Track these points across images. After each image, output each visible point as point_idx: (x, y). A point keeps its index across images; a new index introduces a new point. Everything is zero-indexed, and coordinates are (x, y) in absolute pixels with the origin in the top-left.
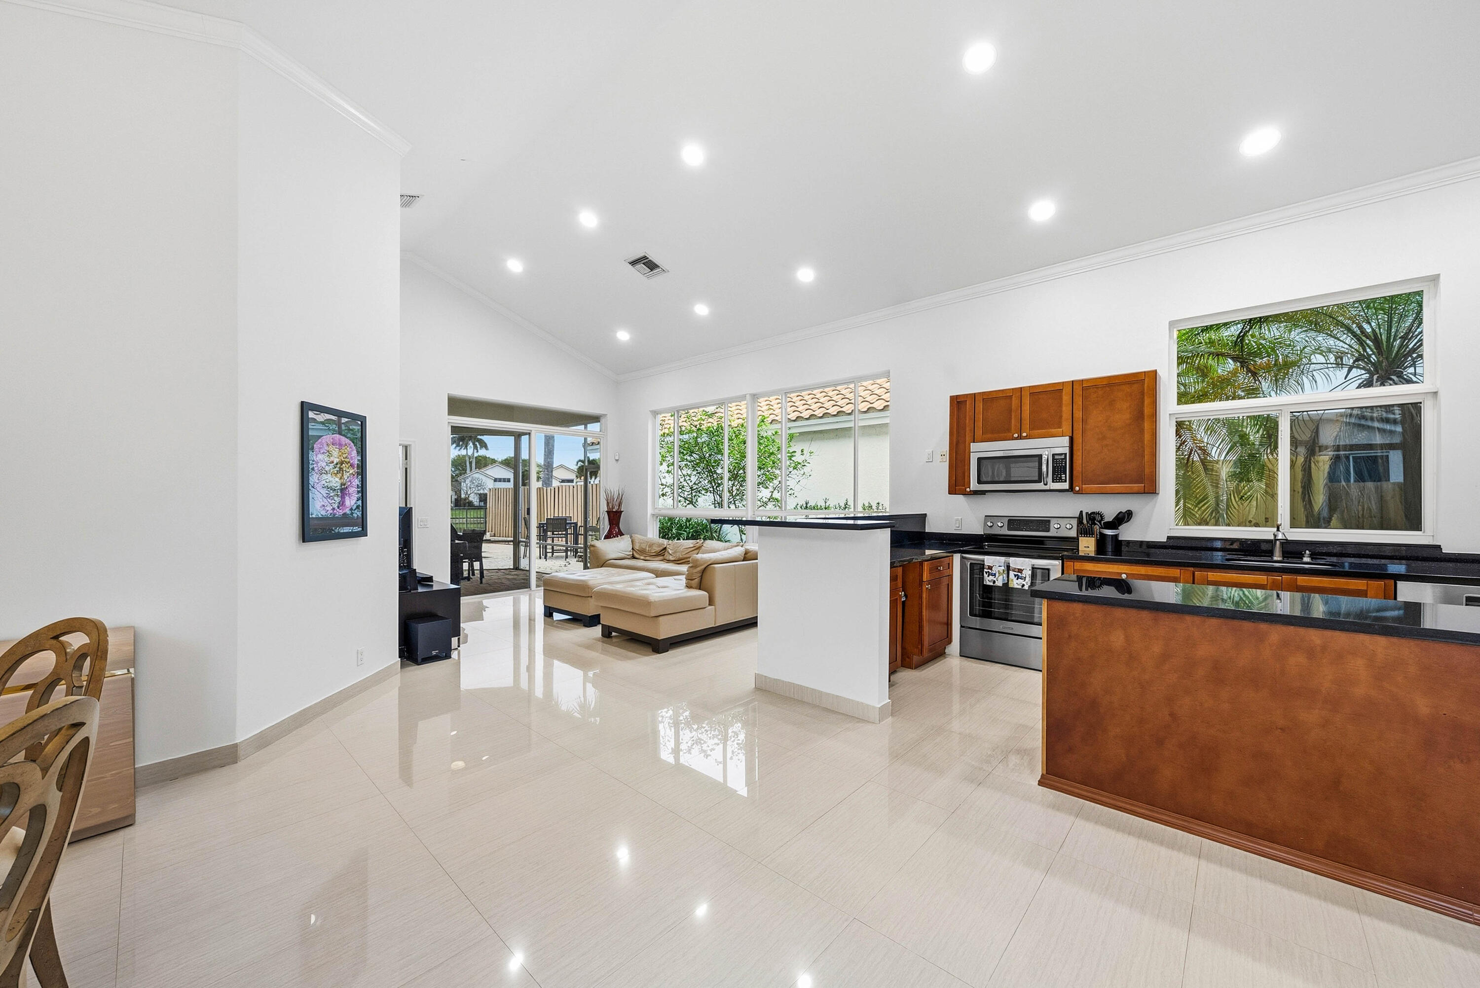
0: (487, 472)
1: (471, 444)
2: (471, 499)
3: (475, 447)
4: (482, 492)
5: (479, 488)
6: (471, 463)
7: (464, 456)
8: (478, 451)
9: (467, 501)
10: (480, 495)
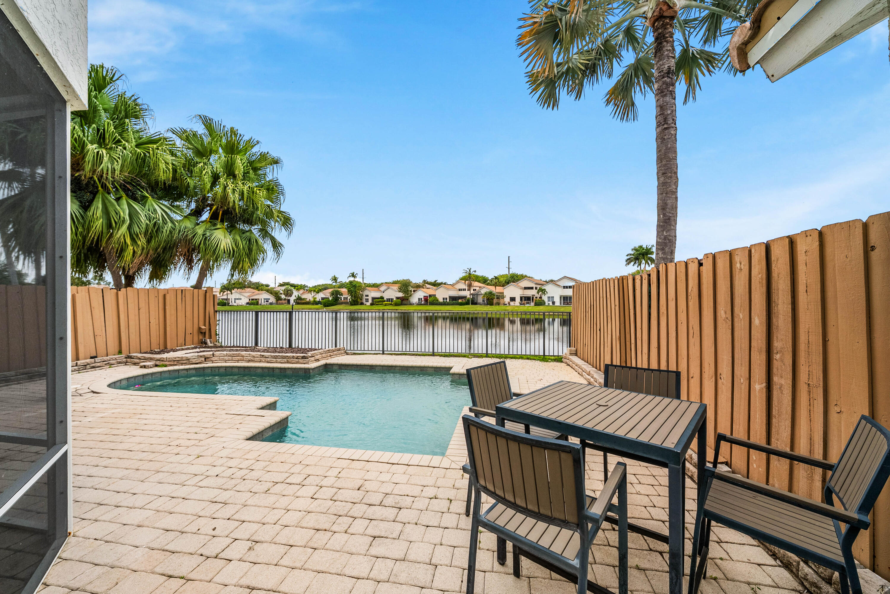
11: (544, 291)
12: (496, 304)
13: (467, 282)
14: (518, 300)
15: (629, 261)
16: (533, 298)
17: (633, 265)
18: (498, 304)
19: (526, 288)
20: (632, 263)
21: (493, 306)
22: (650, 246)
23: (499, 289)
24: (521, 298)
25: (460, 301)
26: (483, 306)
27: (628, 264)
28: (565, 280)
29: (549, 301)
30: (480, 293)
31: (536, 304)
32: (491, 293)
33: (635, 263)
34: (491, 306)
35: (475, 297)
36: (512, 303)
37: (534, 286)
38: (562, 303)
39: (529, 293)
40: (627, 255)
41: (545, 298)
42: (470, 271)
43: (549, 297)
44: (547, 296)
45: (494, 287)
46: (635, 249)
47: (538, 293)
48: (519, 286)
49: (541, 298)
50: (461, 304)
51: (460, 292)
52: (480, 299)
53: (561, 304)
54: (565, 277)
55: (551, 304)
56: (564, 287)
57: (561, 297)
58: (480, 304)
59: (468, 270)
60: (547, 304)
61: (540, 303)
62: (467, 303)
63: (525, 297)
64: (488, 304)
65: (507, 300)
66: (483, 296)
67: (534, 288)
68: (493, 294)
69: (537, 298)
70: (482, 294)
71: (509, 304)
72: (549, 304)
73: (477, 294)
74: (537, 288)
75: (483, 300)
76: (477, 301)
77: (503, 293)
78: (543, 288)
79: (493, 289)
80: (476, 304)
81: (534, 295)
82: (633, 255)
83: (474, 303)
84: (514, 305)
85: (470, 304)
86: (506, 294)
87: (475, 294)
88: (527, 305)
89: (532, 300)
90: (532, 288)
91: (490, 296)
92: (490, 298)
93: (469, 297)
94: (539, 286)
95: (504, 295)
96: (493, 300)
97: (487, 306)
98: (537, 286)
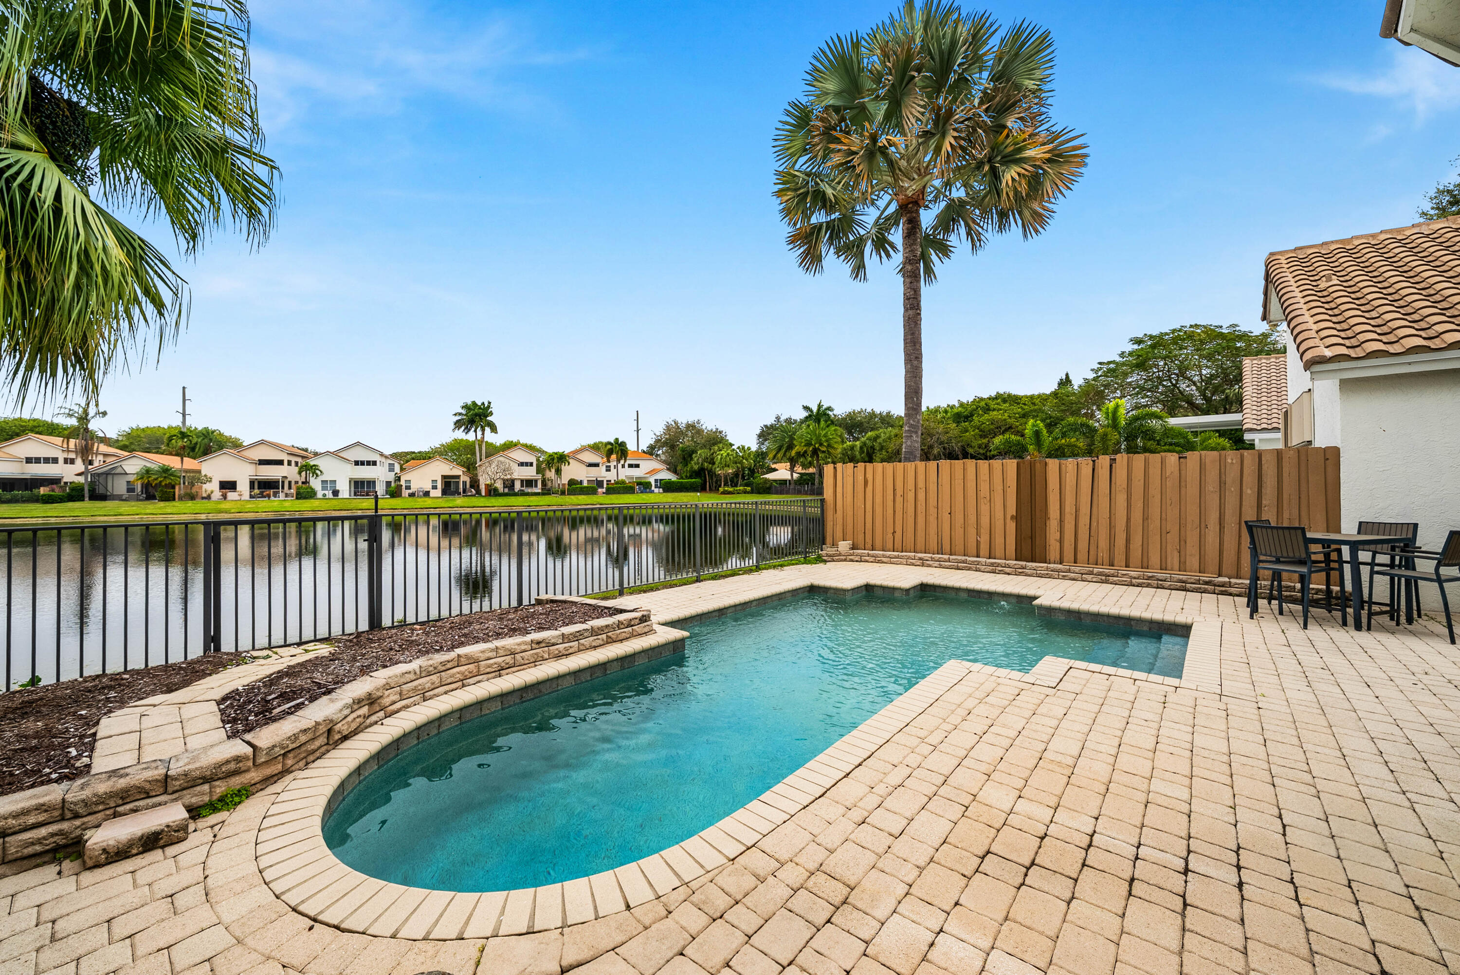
0: (507, 456)
1: (479, 428)
2: (493, 485)
3: (484, 431)
4: (508, 477)
5: (507, 473)
6: (480, 449)
7: (473, 442)
8: (485, 435)
9: (490, 488)
10: (506, 480)
11: (313, 470)
12: (181, 499)
13: (72, 442)
14: (243, 487)
15: (458, 424)
16: (283, 482)
17: (463, 431)
18: (192, 497)
19: (263, 462)
20: (463, 427)
21: (174, 503)
22: (487, 404)
23: (190, 463)
24: (252, 483)
25: (43, 491)
26: (131, 503)
28: (358, 449)
29: (324, 488)
30: (119, 470)
31: (300, 496)
32: (166, 471)
33: (466, 428)
34: (167, 503)
35: (102, 480)
36: (231, 495)
37: (285, 458)
38: (353, 493)
39: (274, 473)
40: (455, 415)
41: (315, 484)
42: (85, 412)
43: (324, 482)
44: (321, 478)
45: (178, 459)
46: (465, 407)
47: (300, 473)
48: (244, 458)
49: (305, 482)
50: (48, 500)
51: (34, 465)
52: (119, 487)
53: (350, 495)
54: (358, 444)
55: (329, 494)
56: (357, 463)
57: (350, 482)
58: (120, 498)
59: (78, 411)
60: (320, 495)
61: (305, 493)
62: (75, 494)
63: (260, 482)
64: (150, 497)
65: (213, 487)
66: (131, 478)
67: (286, 463)
68: (172, 475)
69: (293, 483)
70: (126, 474)
71: (225, 497)
72: (324, 495)
73: (107, 474)
74: (293, 463)
75: (130, 490)
76: (110, 488)
77: (199, 472)
78: (312, 463)
79: (173, 462)
80: (103, 498)
81: (286, 477)
82: (466, 415)
83: (97, 496)
84: (239, 498)
85: (83, 500)
86: (209, 475)
87: (102, 474)
88: (272, 498)
89: (283, 488)
90: (280, 462)
91: (165, 477)
92: (163, 484)
93: (81, 479)
94: (299, 460)
95: (205, 476)
96: (173, 487)
97: (148, 502)
98: (294, 459)
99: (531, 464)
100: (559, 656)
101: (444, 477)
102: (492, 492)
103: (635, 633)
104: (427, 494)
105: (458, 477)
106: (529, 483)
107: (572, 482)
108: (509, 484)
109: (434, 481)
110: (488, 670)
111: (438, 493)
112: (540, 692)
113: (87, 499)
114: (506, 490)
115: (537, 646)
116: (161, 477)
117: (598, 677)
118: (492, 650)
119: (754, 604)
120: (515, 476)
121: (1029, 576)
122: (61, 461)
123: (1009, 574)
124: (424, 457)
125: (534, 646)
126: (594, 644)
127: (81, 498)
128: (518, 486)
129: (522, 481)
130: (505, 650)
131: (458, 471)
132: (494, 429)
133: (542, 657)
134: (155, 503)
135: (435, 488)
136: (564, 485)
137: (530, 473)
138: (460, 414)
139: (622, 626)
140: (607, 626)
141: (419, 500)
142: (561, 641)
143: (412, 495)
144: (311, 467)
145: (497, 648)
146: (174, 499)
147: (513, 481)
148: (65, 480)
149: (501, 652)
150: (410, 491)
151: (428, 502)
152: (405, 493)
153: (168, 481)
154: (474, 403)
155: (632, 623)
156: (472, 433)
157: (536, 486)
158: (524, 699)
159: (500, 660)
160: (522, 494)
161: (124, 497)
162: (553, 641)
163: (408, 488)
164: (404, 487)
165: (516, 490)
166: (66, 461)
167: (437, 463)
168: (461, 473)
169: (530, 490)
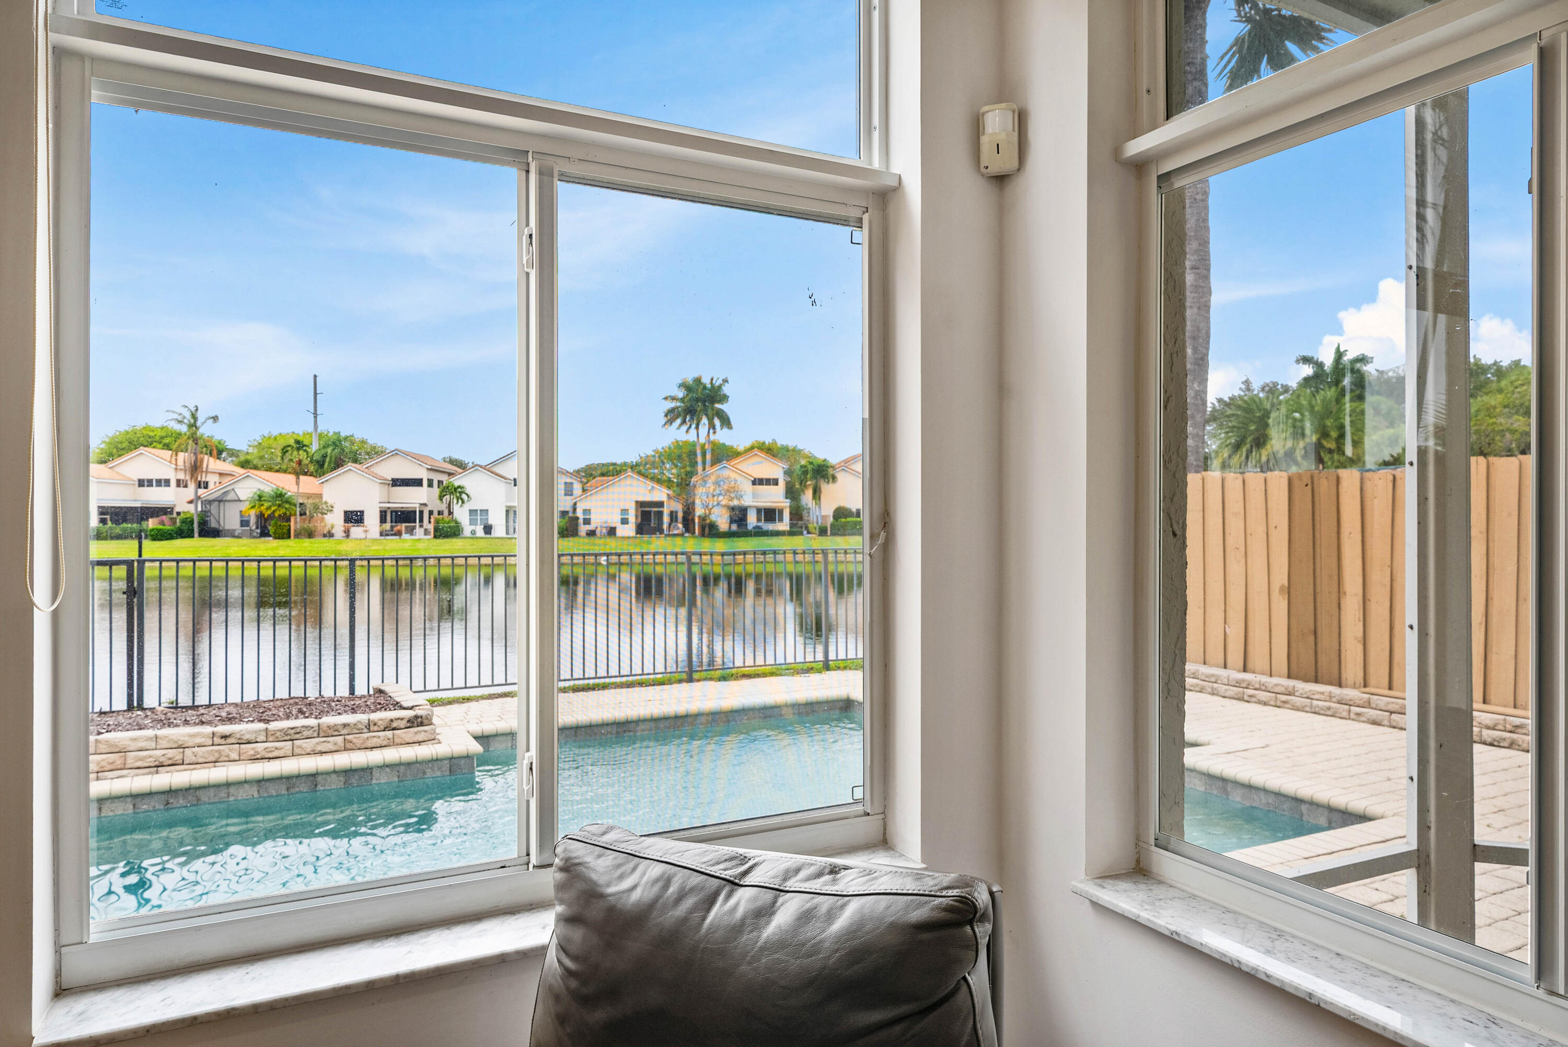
0: (740, 467)
1: (705, 420)
2: (713, 518)
3: (712, 426)
4: (736, 503)
5: (732, 495)
6: (704, 454)
7: (694, 445)
8: (714, 433)
9: (708, 522)
10: (733, 509)
11: (458, 492)
12: (297, 536)
13: (181, 455)
14: (373, 520)
15: (671, 416)
16: (421, 513)
17: (679, 428)
18: (310, 535)
19: (397, 483)
20: (679, 421)
21: (288, 542)
22: (720, 382)
23: (308, 484)
24: (383, 515)
25: (151, 523)
26: (244, 541)
27: (670, 422)
29: (473, 522)
30: (231, 496)
31: (440, 533)
32: (280, 497)
33: (684, 422)
34: (281, 542)
35: (214, 508)
36: (356, 531)
37: (423, 474)
39: (411, 498)
41: (461, 514)
42: (194, 416)
43: (473, 512)
44: (468, 506)
45: (292, 477)
46: (684, 385)
47: (438, 497)
48: (375, 476)
49: (448, 512)
50: (156, 534)
51: (146, 489)
52: (230, 519)
53: (507, 533)
55: (480, 532)
57: (507, 511)
58: (232, 534)
59: (188, 415)
60: (467, 529)
61: (447, 529)
62: (184, 531)
63: (394, 512)
64: (264, 534)
65: (335, 520)
66: (245, 507)
67: (425, 483)
68: (287, 502)
69: (435, 513)
70: (240, 501)
71: (347, 533)
72: (473, 532)
73: (220, 501)
74: (435, 484)
75: (245, 523)
76: (222, 523)
77: (320, 496)
78: (456, 484)
79: (286, 483)
80: (215, 533)
81: (425, 505)
82: (682, 400)
83: (209, 531)
84: (363, 536)
85: (193, 537)
86: (330, 502)
87: (214, 501)
88: (405, 536)
89: (421, 520)
90: (418, 483)
91: (279, 506)
92: (276, 515)
93: (191, 508)
94: (444, 478)
95: (326, 503)
96: (289, 520)
97: (263, 539)
98: (436, 477)
99: (776, 482)
100: (254, 759)
101: (640, 504)
102: (710, 530)
103: (397, 741)
104: (612, 531)
105: (661, 504)
106: (770, 514)
107: (840, 513)
108: (739, 515)
109: (624, 511)
110: (139, 764)
111: (629, 530)
112: (198, 800)
113: (196, 534)
114: (734, 527)
115: (223, 741)
116: (274, 505)
117: (301, 792)
118: (149, 739)
119: (703, 719)
120: (747, 501)
121: (1297, 709)
122: (173, 483)
123: (1265, 704)
124: (611, 471)
125: (217, 740)
126: (319, 748)
127: (190, 535)
128: (752, 520)
129: (759, 511)
130: (169, 741)
131: (660, 494)
132: (726, 422)
133: (228, 756)
134: (268, 542)
135: (624, 521)
136: (824, 517)
137: (775, 497)
138: (673, 398)
139: (376, 728)
140: (345, 725)
141: (602, 541)
142: (264, 738)
143: (591, 534)
144: (455, 489)
145: (156, 737)
146: (289, 537)
147: (744, 511)
148: (177, 509)
149: (164, 744)
150: (589, 527)
151: (612, 545)
152: (583, 529)
153: (282, 511)
154: (698, 381)
155: (395, 725)
156: (693, 430)
157: (781, 520)
158: (170, 806)
159: (158, 753)
160: (759, 533)
161: (236, 534)
162: (247, 737)
163: (587, 522)
164: (581, 521)
165: (750, 527)
166: (179, 483)
167: (629, 481)
168: (663, 498)
169: (770, 527)
